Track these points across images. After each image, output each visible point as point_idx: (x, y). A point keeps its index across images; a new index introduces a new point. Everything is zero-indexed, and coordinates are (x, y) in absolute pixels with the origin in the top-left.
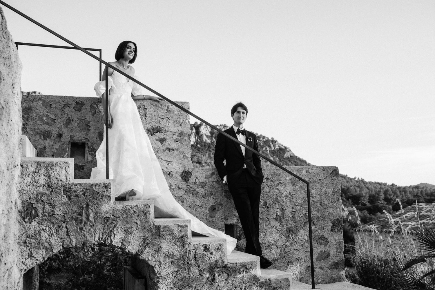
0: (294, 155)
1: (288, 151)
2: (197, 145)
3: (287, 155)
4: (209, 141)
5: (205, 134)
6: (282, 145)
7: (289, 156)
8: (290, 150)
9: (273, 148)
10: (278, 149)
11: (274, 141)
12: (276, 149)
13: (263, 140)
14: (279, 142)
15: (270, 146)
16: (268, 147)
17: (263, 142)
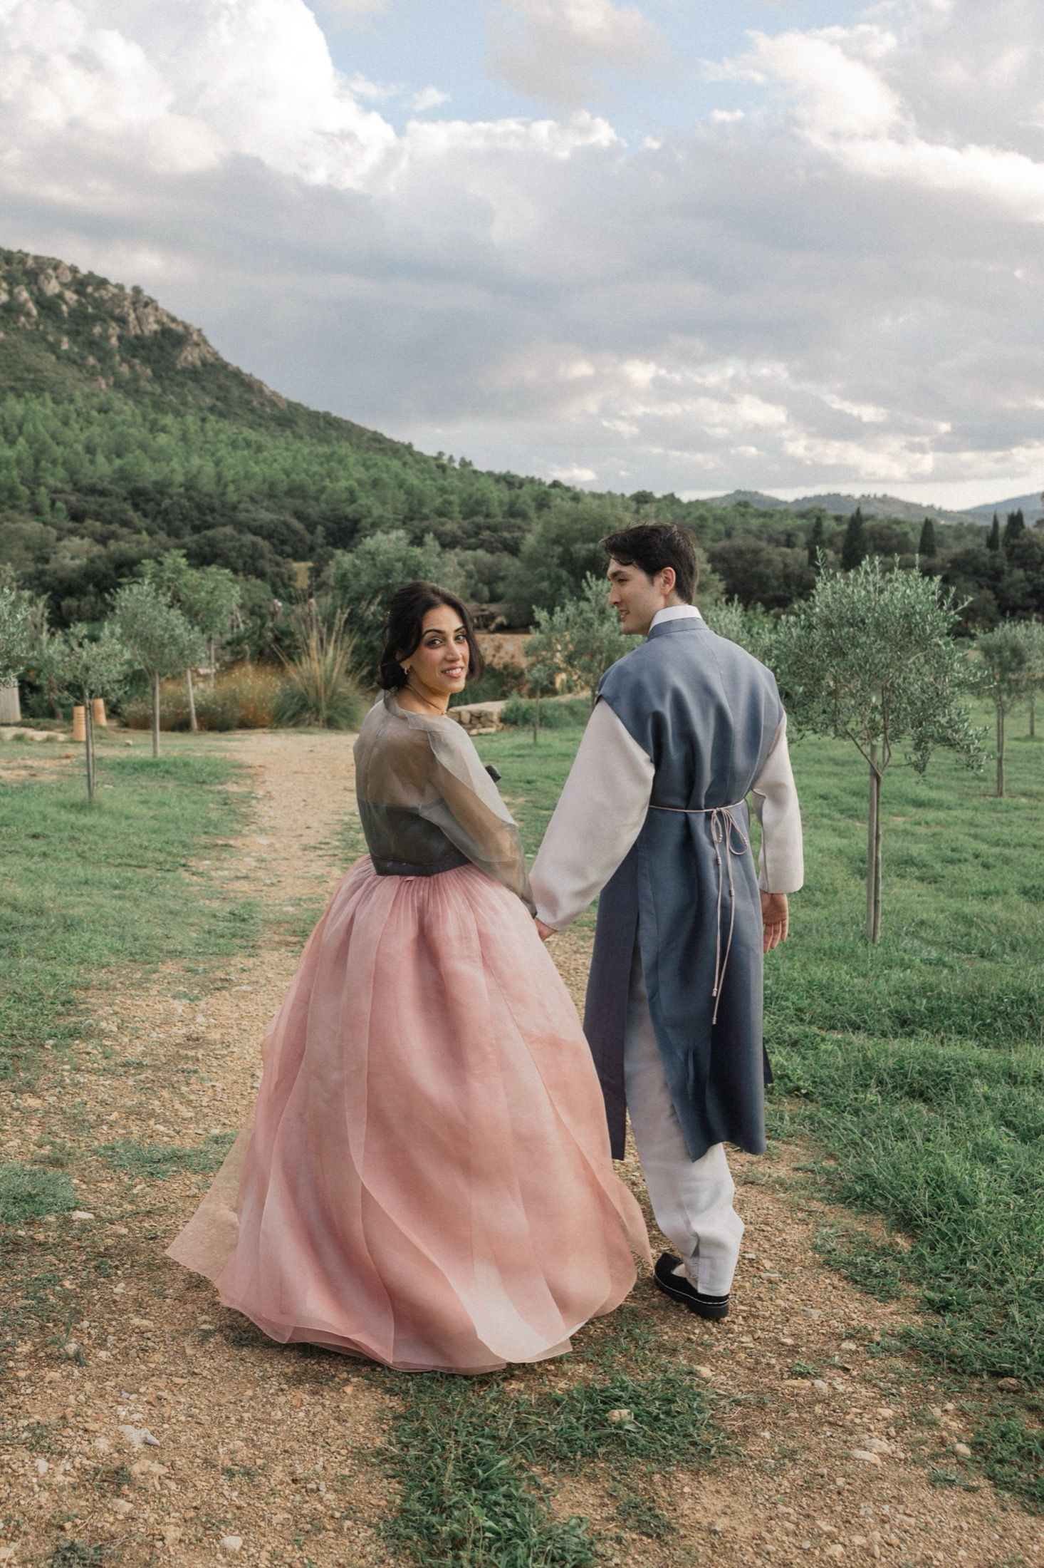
0: (218, 358)
1: (197, 345)
3: (190, 356)
6: (174, 320)
7: (198, 363)
8: (205, 342)
9: (133, 329)
10: (156, 332)
11: (140, 300)
12: (147, 333)
13: (96, 295)
14: (161, 305)
15: (122, 321)
16: (114, 324)
17: (98, 303)
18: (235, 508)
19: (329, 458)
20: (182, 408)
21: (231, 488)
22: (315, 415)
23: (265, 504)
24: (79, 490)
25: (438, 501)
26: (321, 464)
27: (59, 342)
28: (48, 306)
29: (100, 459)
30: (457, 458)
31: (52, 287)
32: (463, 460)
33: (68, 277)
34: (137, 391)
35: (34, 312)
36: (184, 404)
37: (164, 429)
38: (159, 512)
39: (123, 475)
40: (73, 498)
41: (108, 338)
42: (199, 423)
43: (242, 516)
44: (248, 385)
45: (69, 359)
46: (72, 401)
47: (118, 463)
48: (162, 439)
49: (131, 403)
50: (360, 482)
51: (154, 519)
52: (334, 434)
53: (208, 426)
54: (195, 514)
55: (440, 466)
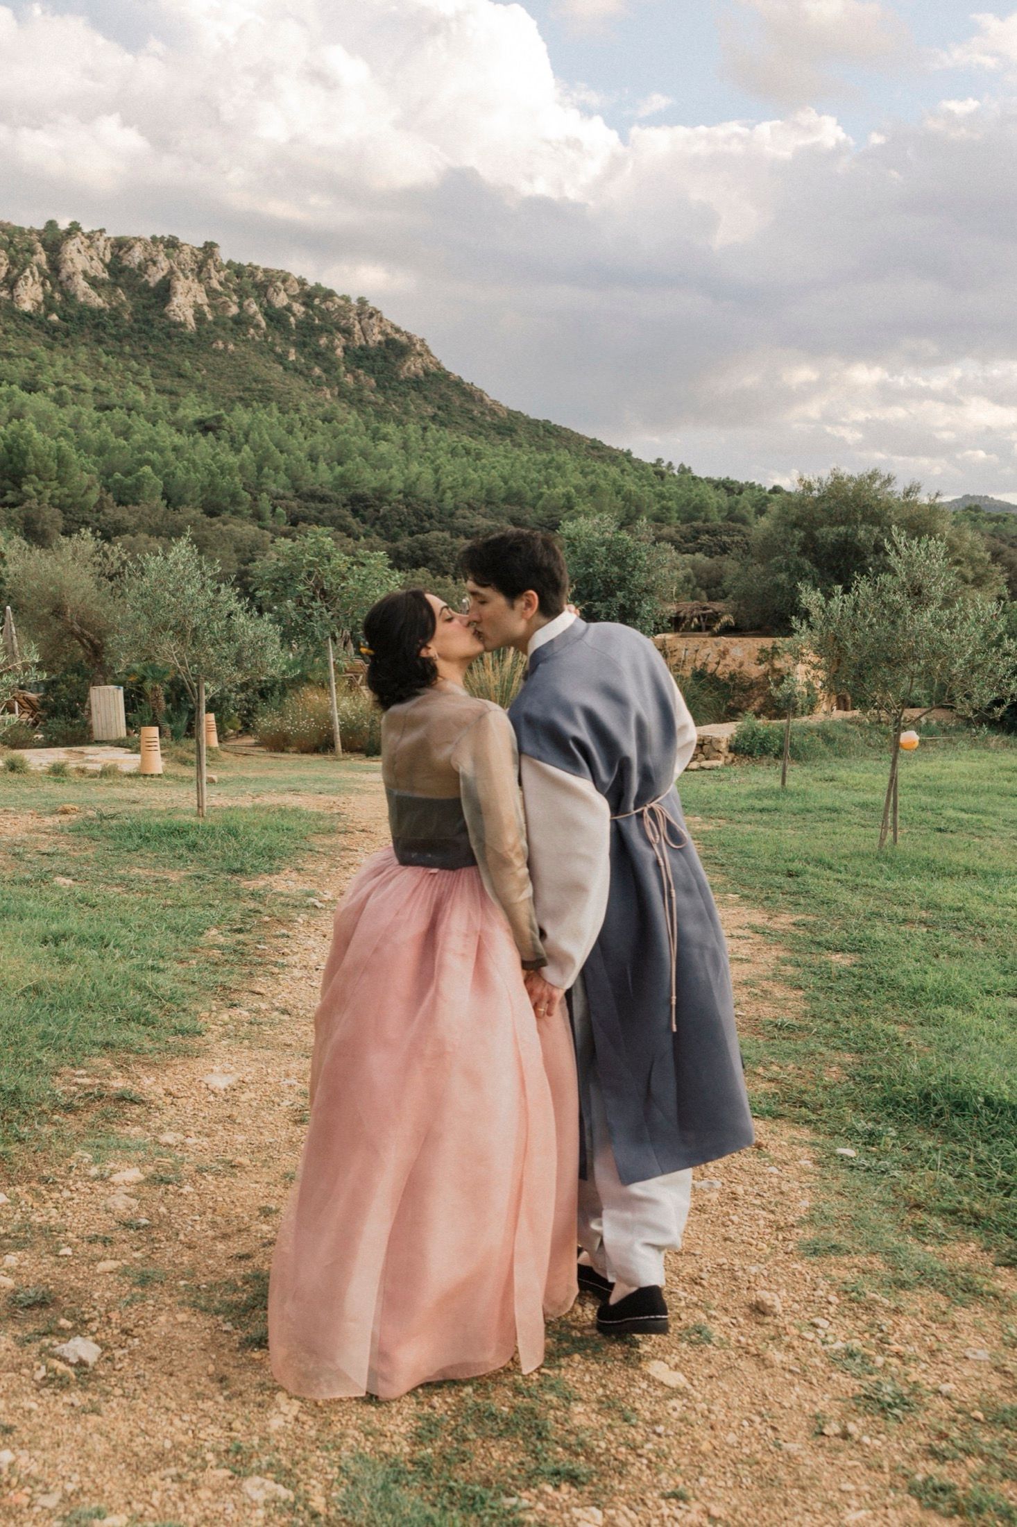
0: (440, 369)
1: (420, 355)
2: (46, 316)
3: (412, 366)
4: (97, 301)
5: (85, 273)
6: (398, 330)
7: (421, 373)
8: (428, 352)
9: (358, 340)
10: (380, 343)
11: (365, 311)
12: (371, 343)
13: (323, 306)
14: (385, 316)
15: (347, 332)
16: (340, 336)
17: (325, 314)
18: (452, 515)
19: (547, 465)
20: (404, 417)
21: (449, 494)
22: (536, 423)
23: (483, 510)
24: (299, 497)
25: (656, 507)
26: (539, 472)
27: (286, 353)
28: (276, 318)
29: (322, 466)
30: (676, 465)
31: (281, 300)
32: (682, 466)
33: (296, 290)
34: (360, 401)
35: (263, 324)
36: (406, 412)
37: (385, 438)
38: (377, 519)
39: (343, 482)
40: (294, 504)
41: (334, 349)
42: (421, 432)
43: (459, 522)
44: (469, 394)
45: (296, 370)
46: (297, 410)
47: (339, 469)
48: (384, 447)
49: (354, 412)
50: (578, 489)
51: (373, 525)
52: (553, 442)
53: (428, 434)
54: (413, 520)
55: (659, 472)
